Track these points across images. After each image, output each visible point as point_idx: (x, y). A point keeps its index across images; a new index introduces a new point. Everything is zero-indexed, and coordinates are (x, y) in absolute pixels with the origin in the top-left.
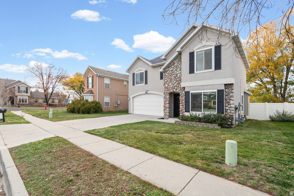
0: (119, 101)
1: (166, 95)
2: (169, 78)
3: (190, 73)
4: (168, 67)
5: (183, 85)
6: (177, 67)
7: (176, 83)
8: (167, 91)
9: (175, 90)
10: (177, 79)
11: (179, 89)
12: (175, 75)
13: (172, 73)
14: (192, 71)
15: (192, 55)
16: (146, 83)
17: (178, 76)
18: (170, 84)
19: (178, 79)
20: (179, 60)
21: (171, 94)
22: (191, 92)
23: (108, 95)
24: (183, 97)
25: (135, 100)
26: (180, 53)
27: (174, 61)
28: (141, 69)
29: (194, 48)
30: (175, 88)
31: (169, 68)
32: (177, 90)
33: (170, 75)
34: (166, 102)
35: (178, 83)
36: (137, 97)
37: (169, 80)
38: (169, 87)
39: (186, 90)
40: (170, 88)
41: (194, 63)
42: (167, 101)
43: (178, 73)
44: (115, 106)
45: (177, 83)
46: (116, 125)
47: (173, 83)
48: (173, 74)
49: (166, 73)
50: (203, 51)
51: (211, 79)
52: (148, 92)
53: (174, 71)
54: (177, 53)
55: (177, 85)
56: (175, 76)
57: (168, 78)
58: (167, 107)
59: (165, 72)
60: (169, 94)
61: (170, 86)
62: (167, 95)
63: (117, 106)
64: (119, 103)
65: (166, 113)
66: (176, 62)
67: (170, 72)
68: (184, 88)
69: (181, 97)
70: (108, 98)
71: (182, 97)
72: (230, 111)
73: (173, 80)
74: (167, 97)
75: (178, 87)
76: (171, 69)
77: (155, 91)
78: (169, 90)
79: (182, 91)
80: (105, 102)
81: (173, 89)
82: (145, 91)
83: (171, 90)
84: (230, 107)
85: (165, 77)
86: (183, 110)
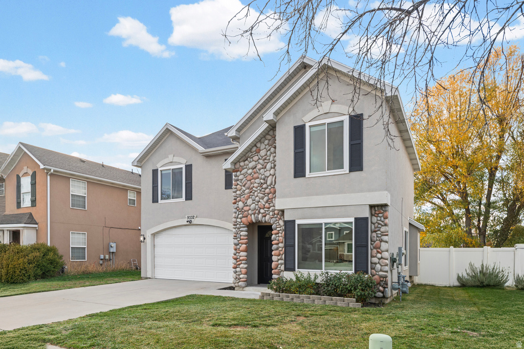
0: (113, 245)
1: (239, 228)
2: (246, 186)
3: (295, 177)
4: (244, 158)
5: (279, 204)
6: (265, 159)
7: (263, 198)
8: (241, 219)
9: (260, 216)
10: (266, 189)
11: (271, 213)
12: (261, 179)
13: (255, 173)
14: (299, 171)
15: (299, 131)
16: (189, 197)
17: (269, 183)
18: (250, 201)
19: (267, 191)
20: (270, 142)
21: (250, 226)
22: (298, 222)
23: (80, 228)
24: (280, 235)
25: (159, 240)
26: (272, 127)
27: (258, 145)
28: (176, 159)
29: (303, 116)
30: (262, 211)
31: (247, 162)
32: (265, 216)
33: (249, 177)
34: (238, 247)
35: (269, 199)
36: (164, 233)
37: (247, 191)
38: (247, 208)
39: (287, 217)
40: (250, 212)
41: (304, 153)
42: (242, 244)
43: (267, 174)
44: (102, 257)
45: (266, 198)
46: (106, 309)
47: (257, 199)
48: (255, 176)
49: (238, 173)
50: (324, 124)
51: (341, 191)
52: (195, 221)
53: (259, 170)
54: (265, 126)
55: (267, 205)
56: (262, 181)
57: (244, 186)
58: (241, 258)
59: (237, 171)
60: (248, 226)
61: (250, 206)
62: (241, 229)
63: (107, 257)
64: (113, 250)
65: (239, 275)
66: (263, 146)
67: (250, 171)
68: (283, 211)
69: (276, 234)
70: (81, 236)
71: (278, 234)
72: (381, 266)
73: (255, 191)
74: (242, 233)
75: (269, 208)
76: (252, 165)
77: (211, 217)
78: (247, 217)
79: (277, 220)
80: (71, 246)
81: (256, 215)
82: (186, 216)
83: (253, 215)
84: (382, 258)
85: (238, 184)
86: (279, 266)
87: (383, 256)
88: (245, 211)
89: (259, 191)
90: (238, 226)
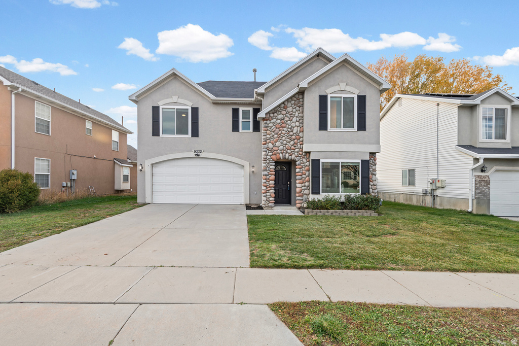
0: (75, 172)
1: (268, 163)
2: (276, 132)
3: (320, 130)
4: (273, 111)
5: (307, 147)
6: (292, 114)
7: (289, 142)
8: (270, 156)
9: (287, 155)
10: (292, 136)
11: (296, 154)
12: (288, 128)
13: (283, 123)
14: (323, 126)
15: (323, 99)
16: (195, 133)
17: (295, 132)
18: (278, 144)
19: (294, 137)
20: (296, 103)
22: (322, 161)
24: (303, 169)
25: (157, 170)
26: (302, 92)
27: (286, 103)
28: (181, 101)
29: (326, 90)
30: (289, 151)
31: (276, 114)
32: (291, 155)
33: (278, 126)
34: (268, 177)
35: (295, 143)
36: (164, 163)
37: (276, 136)
38: (277, 148)
39: (312, 157)
40: (279, 151)
41: (326, 114)
42: (271, 175)
43: (293, 125)
44: (64, 184)
45: (292, 143)
47: (285, 142)
48: (284, 125)
49: (268, 122)
50: (341, 97)
51: (352, 142)
52: (202, 155)
53: (287, 121)
54: (296, 90)
55: (293, 147)
56: (290, 130)
57: (273, 132)
58: (271, 185)
59: (267, 120)
60: (276, 162)
61: (279, 147)
62: (270, 164)
63: (69, 185)
64: (74, 177)
65: (269, 198)
66: (289, 105)
67: (279, 121)
68: (309, 153)
69: (300, 168)
70: (45, 163)
72: (373, 189)
73: (283, 136)
74: (271, 167)
75: (294, 150)
76: (280, 116)
77: (218, 152)
78: (276, 155)
79: (301, 159)
80: (35, 173)
81: (284, 154)
82: (193, 150)
83: (281, 154)
84: (373, 185)
85: (268, 130)
86: (303, 191)
87: (374, 184)
88: (274, 151)
89: (286, 137)
90: (268, 161)
